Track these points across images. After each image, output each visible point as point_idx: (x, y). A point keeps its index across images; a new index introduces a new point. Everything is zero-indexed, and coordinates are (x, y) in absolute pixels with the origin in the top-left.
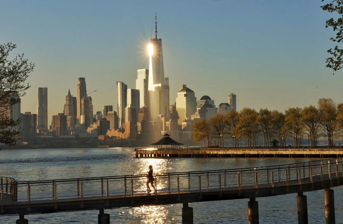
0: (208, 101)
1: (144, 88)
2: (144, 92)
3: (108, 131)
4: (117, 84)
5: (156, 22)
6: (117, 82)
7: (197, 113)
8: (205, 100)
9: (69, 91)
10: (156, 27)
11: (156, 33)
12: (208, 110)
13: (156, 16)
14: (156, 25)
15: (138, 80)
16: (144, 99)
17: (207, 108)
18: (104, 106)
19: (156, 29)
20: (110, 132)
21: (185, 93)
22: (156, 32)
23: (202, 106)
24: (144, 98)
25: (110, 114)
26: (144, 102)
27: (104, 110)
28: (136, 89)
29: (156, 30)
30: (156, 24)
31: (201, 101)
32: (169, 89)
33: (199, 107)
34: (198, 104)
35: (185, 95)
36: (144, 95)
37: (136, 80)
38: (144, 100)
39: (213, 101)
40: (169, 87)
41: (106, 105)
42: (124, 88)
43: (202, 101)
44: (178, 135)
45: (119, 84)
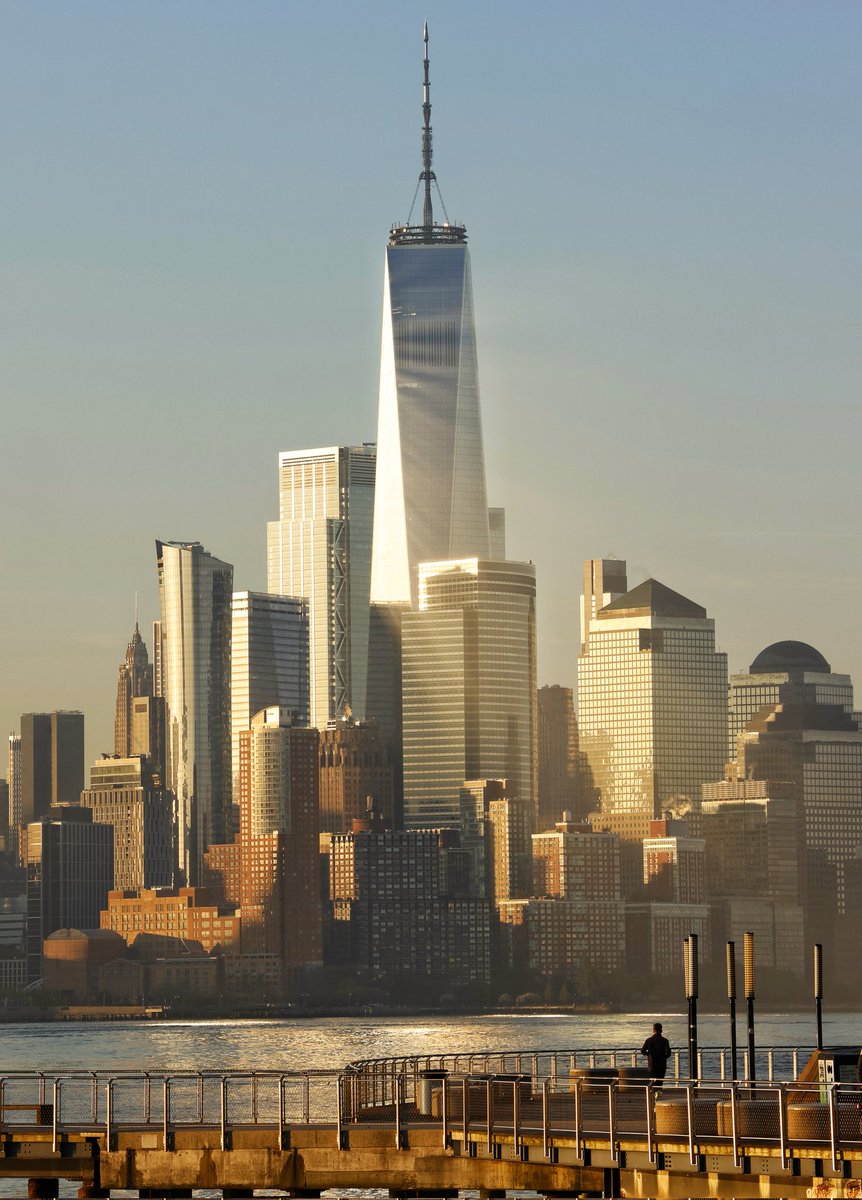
0: (809, 678)
1: (330, 583)
2: (331, 618)
3: (112, 902)
4: (160, 555)
5: (427, 108)
6: (159, 545)
7: (737, 766)
8: (782, 678)
10: (427, 139)
11: (428, 190)
12: (819, 749)
13: (427, 63)
14: (428, 129)
15: (285, 529)
16: (331, 667)
17: (810, 736)
18: (24, 719)
19: (428, 152)
20: (125, 909)
21: (646, 622)
22: (428, 176)
23: (771, 717)
24: (331, 660)
25: (109, 779)
26: (332, 688)
27: (16, 746)
28: (270, 592)
29: (428, 163)
30: (427, 120)
31: (758, 679)
32: (533, 593)
33: (749, 728)
34: (731, 702)
35: (648, 640)
36: (331, 639)
37: (271, 525)
38: (331, 673)
39: (845, 684)
40: (533, 581)
41: (39, 711)
42: (208, 587)
43: (766, 678)
44: (622, 928)
45: (170, 554)
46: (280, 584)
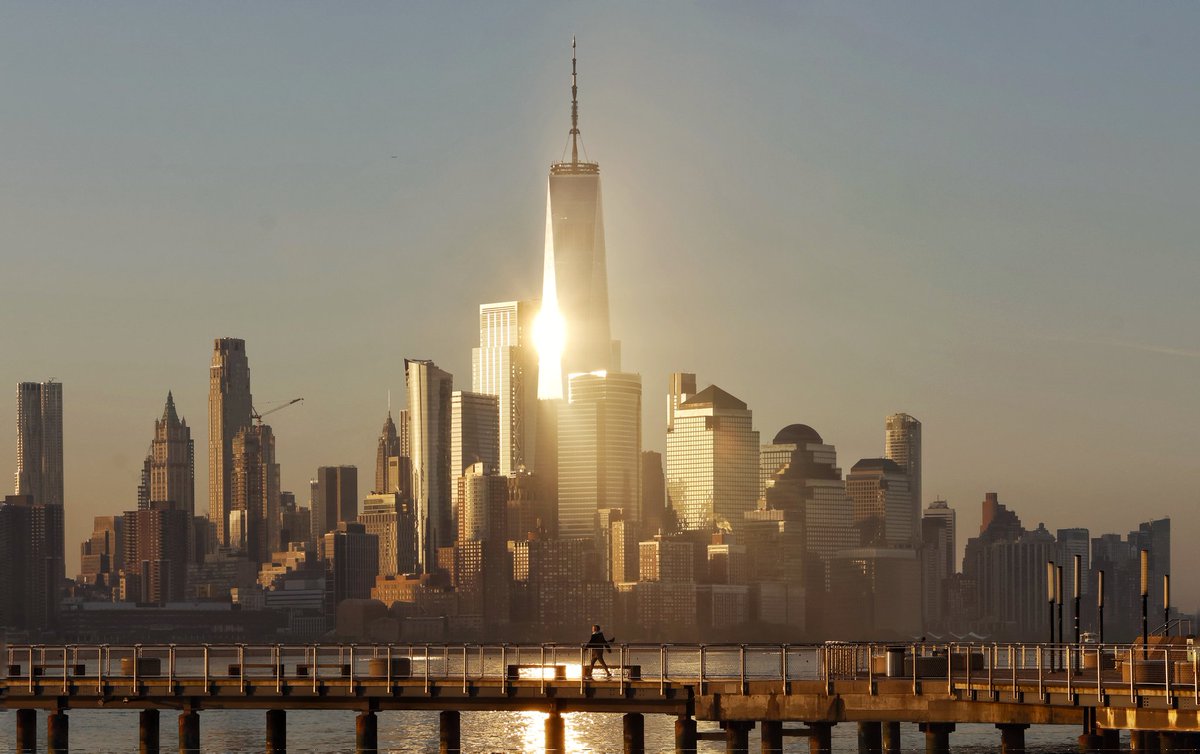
0: (810, 447)
1: (512, 386)
2: (512, 408)
3: (378, 583)
4: (407, 368)
5: (574, 89)
6: (407, 362)
7: (763, 502)
8: (793, 447)
9: (170, 399)
10: (575, 108)
11: (575, 140)
12: (816, 491)
13: (574, 60)
14: (575, 102)
15: (484, 353)
16: (512, 439)
17: (810, 483)
18: (320, 470)
19: (575, 116)
20: (386, 587)
21: (709, 412)
22: (575, 132)
23: (783, 471)
24: (512, 434)
25: (375, 507)
26: (512, 452)
27: (314, 486)
28: (474, 391)
29: (575, 123)
30: (574, 97)
31: (778, 448)
32: (639, 393)
33: (772, 478)
34: (762, 461)
35: (710, 422)
36: (512, 421)
37: (474, 349)
38: (512, 442)
39: (831, 451)
40: (640, 386)
41: (329, 466)
42: (437, 388)
43: (783, 447)
44: (694, 599)
45: (414, 368)
46: (481, 386)
